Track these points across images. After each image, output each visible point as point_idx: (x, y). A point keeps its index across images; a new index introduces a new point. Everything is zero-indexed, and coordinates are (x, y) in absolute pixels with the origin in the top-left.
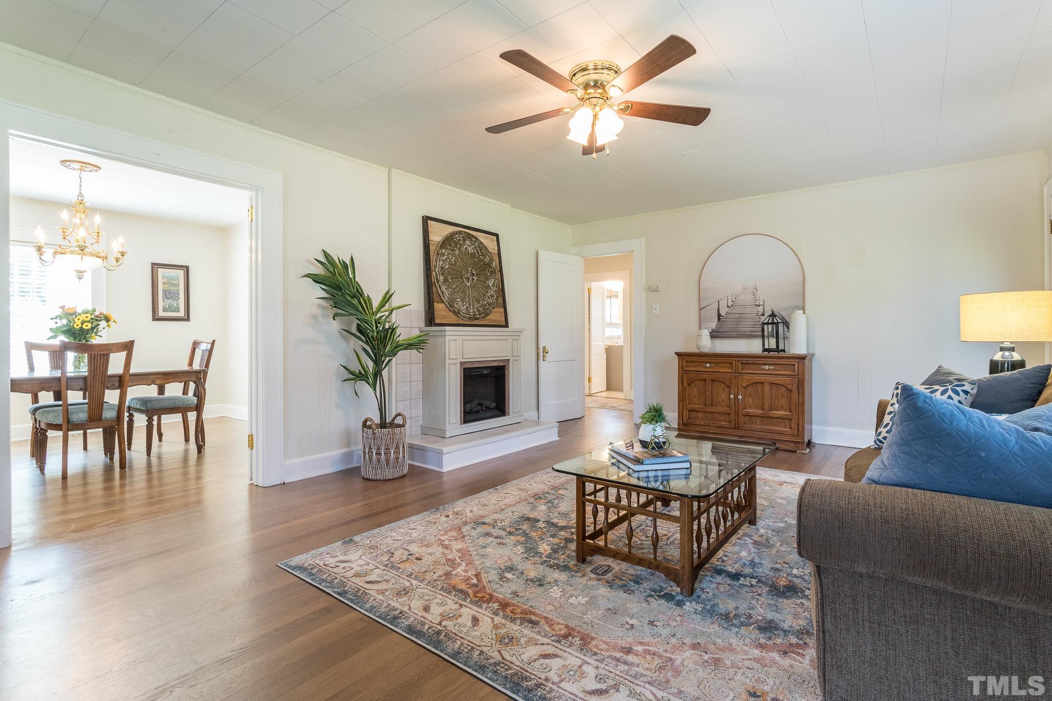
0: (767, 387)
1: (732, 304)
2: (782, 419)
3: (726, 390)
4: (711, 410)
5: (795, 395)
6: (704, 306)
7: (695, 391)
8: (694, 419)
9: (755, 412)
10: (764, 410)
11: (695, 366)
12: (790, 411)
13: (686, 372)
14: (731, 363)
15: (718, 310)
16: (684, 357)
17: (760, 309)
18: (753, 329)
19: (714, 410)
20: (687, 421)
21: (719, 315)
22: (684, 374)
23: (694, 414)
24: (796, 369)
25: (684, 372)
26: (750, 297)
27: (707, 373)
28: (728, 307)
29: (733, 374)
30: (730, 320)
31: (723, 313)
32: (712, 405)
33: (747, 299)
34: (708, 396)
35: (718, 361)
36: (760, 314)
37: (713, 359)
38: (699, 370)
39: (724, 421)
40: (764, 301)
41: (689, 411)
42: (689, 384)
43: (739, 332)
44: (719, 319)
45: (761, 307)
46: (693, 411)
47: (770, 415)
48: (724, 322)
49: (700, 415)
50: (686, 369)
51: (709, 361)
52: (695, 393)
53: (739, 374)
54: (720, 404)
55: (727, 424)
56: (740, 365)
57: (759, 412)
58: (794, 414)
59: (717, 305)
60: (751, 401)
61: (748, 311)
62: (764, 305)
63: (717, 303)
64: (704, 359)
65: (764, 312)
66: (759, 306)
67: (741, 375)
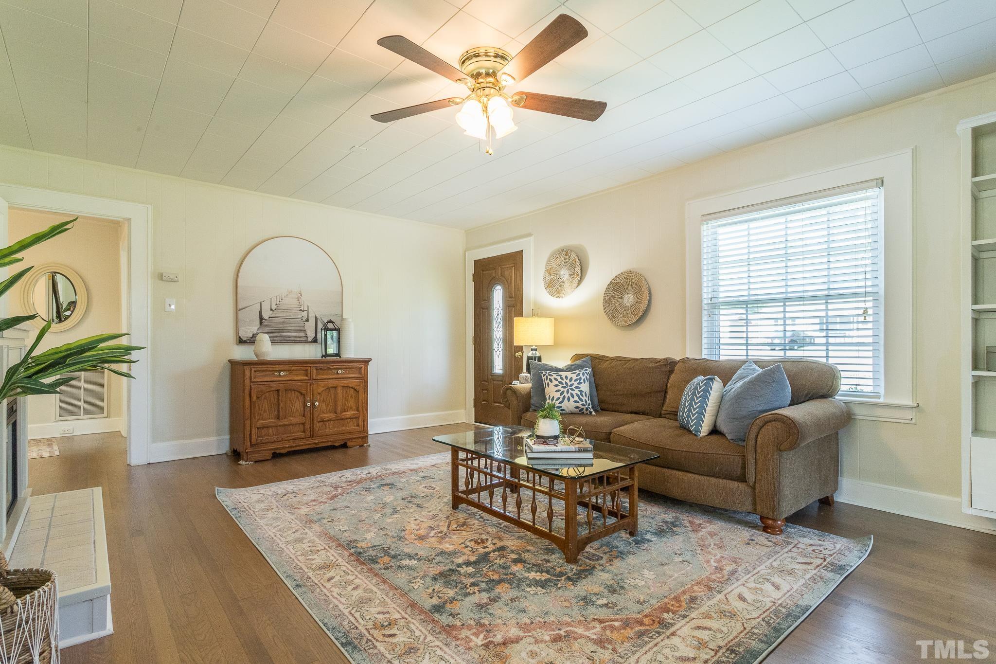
0: (339, 391)
1: (276, 307)
2: (351, 418)
3: (301, 397)
4: (285, 423)
5: (361, 395)
6: (244, 307)
7: (266, 405)
8: (264, 436)
9: (328, 417)
10: (336, 414)
11: (265, 376)
12: (358, 410)
13: (255, 383)
14: (307, 370)
15: (260, 312)
16: (252, 367)
17: (305, 314)
18: (298, 334)
19: (288, 422)
20: (257, 440)
21: (261, 319)
22: (253, 387)
23: (264, 431)
24: (363, 371)
25: (252, 384)
26: (296, 301)
27: (279, 382)
28: (271, 310)
29: (309, 381)
30: (273, 324)
31: (266, 316)
32: (285, 417)
33: (291, 303)
34: (282, 408)
35: (293, 368)
36: (304, 320)
37: (287, 367)
38: (273, 379)
39: (298, 432)
40: (308, 307)
41: (258, 428)
42: (258, 398)
43: (283, 337)
44: (261, 323)
45: (306, 312)
46: (263, 428)
47: (343, 417)
48: (266, 326)
49: (270, 431)
50: (255, 380)
51: (283, 369)
52: (265, 407)
53: (314, 381)
54: (294, 415)
55: (302, 435)
56: (315, 371)
57: (332, 416)
58: (361, 413)
59: (259, 307)
60: (324, 407)
61: (292, 316)
62: (308, 311)
63: (259, 304)
64: (277, 367)
65: (308, 318)
66: (303, 311)
67: (316, 381)
